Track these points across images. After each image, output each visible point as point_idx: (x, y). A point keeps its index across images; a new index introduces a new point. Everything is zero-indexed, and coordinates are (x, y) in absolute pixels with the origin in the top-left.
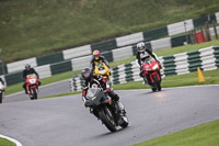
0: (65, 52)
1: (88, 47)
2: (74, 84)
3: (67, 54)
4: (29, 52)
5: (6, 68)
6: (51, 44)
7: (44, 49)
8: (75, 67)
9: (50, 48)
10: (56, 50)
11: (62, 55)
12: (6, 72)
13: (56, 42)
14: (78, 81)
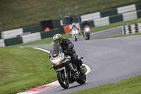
0: (119, 9)
2: (124, 30)
3: (120, 10)
4: (96, 8)
6: (110, 3)
7: (105, 7)
8: (125, 19)
9: (108, 6)
10: (113, 8)
11: (116, 11)
14: (127, 28)
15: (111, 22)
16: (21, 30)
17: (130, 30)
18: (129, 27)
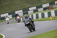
0: (16, 12)
1: (22, 10)
4: (6, 12)
6: (12, 9)
13: (13, 9)
15: (12, 17)
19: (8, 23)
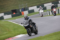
1: (51, 3)
3: (45, 5)
4: (35, 4)
5: (28, 9)
6: (41, 2)
7: (39, 4)
8: (47, 9)
10: (42, 4)
12: (28, 10)
13: (42, 2)
14: (48, 13)
16: (3, 14)
17: (49, 13)
18: (49, 12)
19: (42, 16)
